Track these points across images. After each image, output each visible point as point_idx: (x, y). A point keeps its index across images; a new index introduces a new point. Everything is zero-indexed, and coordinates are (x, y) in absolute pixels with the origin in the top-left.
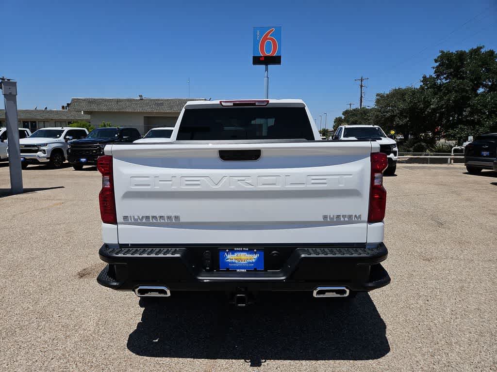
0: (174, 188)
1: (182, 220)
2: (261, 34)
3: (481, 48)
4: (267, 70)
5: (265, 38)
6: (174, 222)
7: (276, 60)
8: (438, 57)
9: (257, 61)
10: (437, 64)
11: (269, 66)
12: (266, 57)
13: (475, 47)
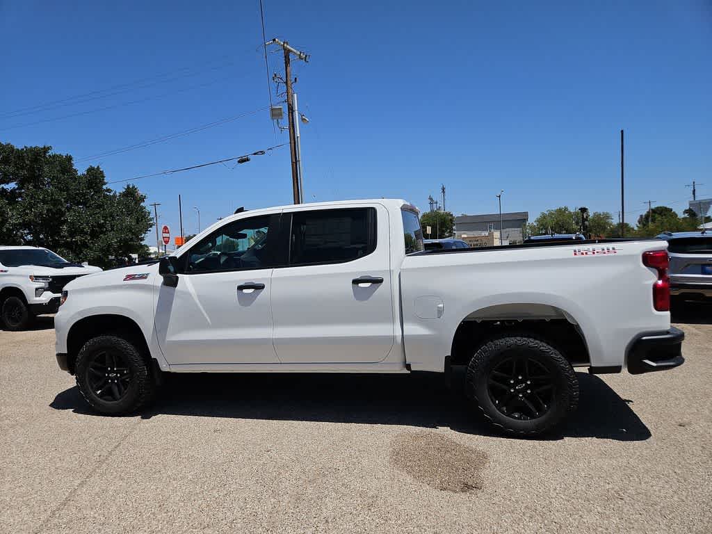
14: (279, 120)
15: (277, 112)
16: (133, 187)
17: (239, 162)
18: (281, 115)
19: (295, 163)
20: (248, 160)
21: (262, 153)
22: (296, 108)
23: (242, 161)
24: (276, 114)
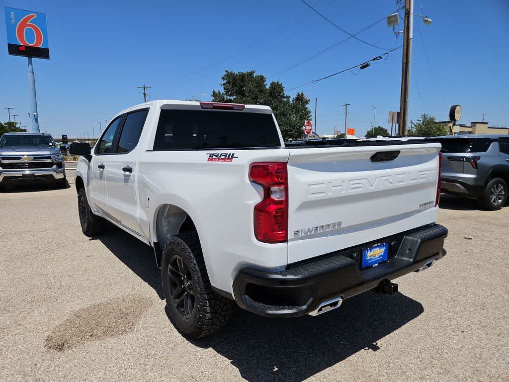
0: (344, 193)
1: (343, 226)
2: (17, 18)
3: (254, 72)
4: (30, 63)
5: (24, 24)
6: (337, 229)
7: (43, 53)
8: (225, 76)
9: (14, 50)
10: (225, 81)
11: (33, 59)
12: (27, 48)
13: (249, 71)
14: (395, 26)
15: (393, 19)
16: (302, 93)
17: (361, 68)
18: (396, 21)
19: (406, 64)
20: (367, 65)
21: (380, 58)
22: (412, 11)
23: (363, 67)
24: (392, 21)
